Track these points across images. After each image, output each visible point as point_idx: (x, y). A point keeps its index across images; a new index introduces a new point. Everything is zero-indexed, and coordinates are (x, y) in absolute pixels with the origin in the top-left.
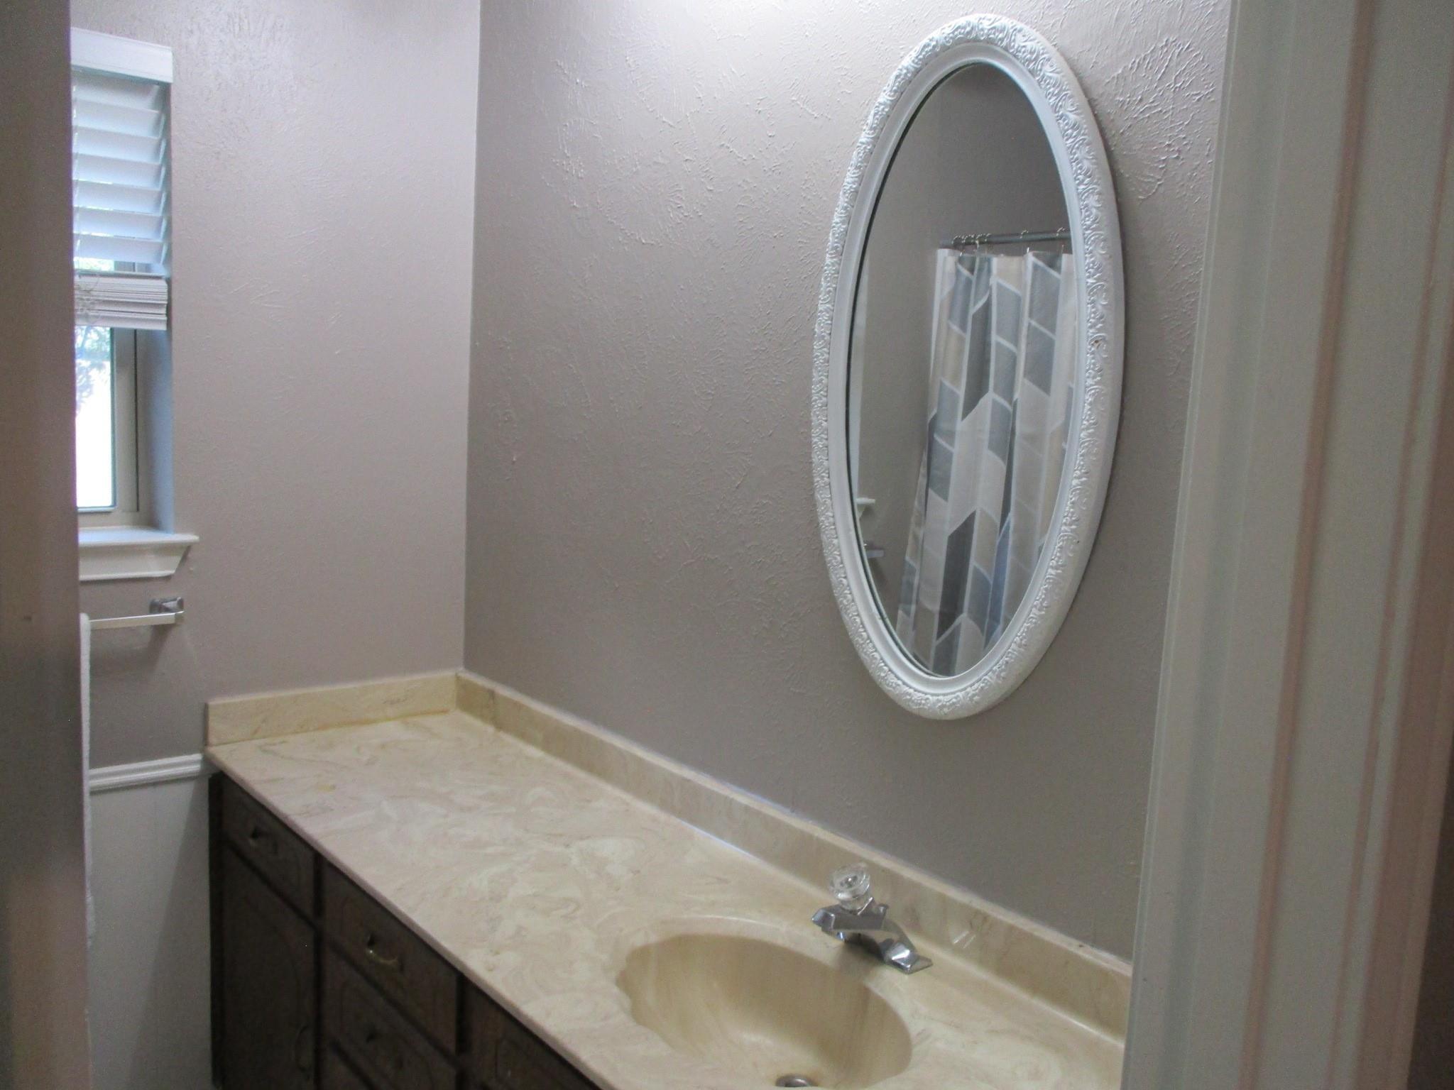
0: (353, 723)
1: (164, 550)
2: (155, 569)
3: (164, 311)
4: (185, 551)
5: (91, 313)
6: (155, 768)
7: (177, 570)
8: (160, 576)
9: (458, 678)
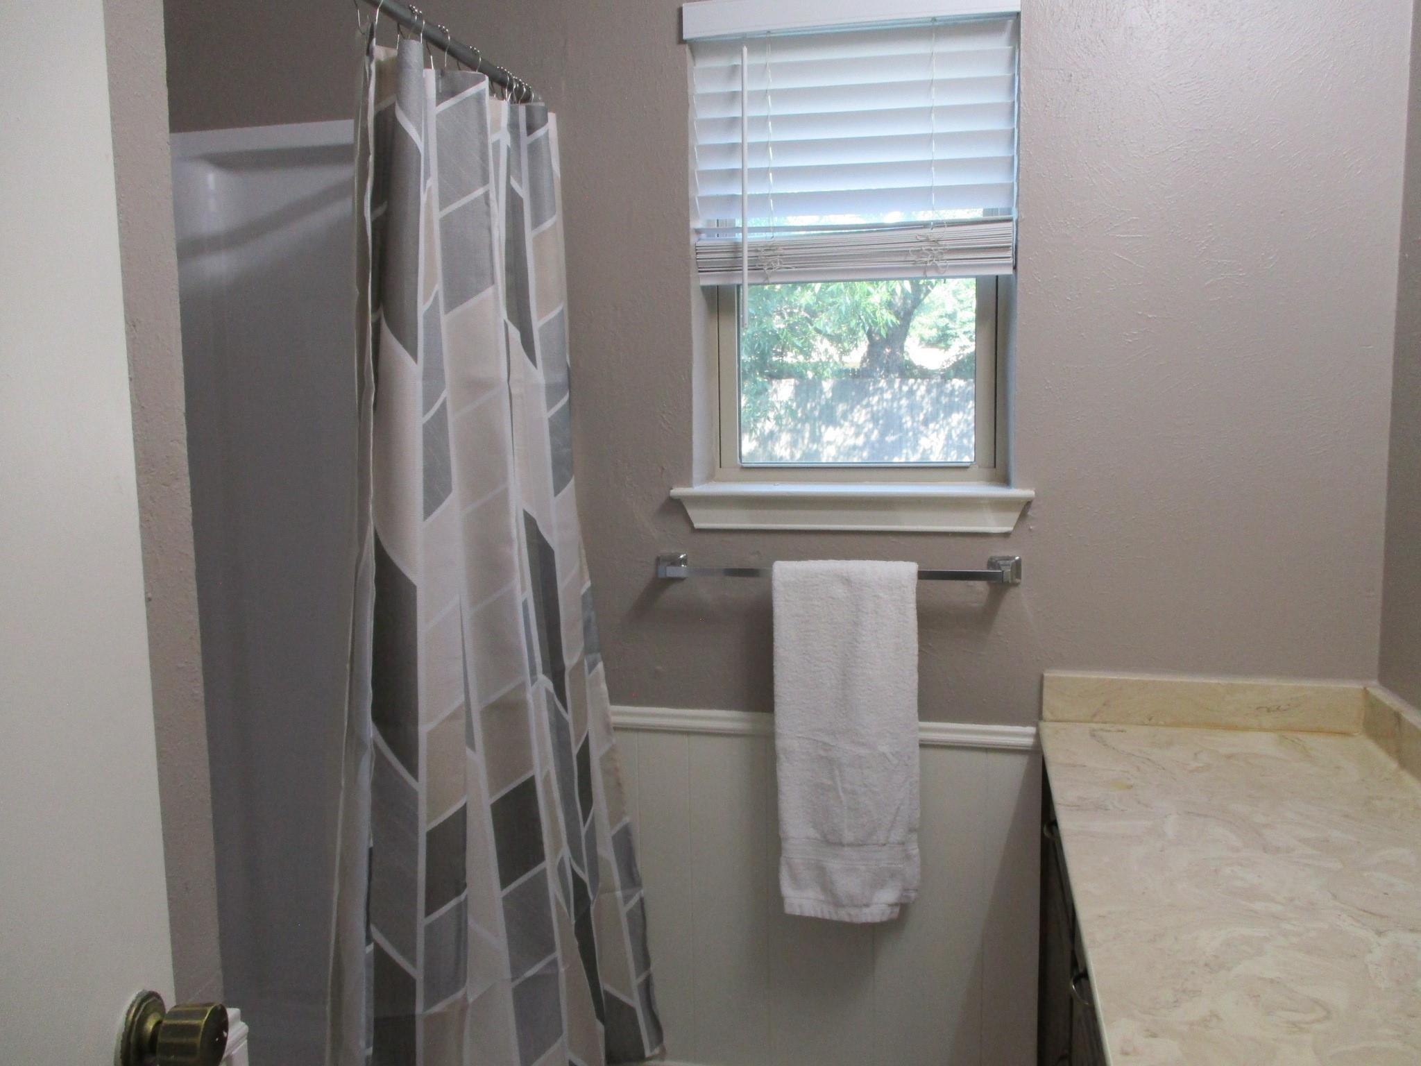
0: (1215, 726)
1: (1000, 505)
2: (993, 524)
3: (1010, 254)
4: (1025, 507)
5: (939, 264)
6: (984, 733)
7: (1015, 527)
8: (999, 532)
9: (1366, 693)
